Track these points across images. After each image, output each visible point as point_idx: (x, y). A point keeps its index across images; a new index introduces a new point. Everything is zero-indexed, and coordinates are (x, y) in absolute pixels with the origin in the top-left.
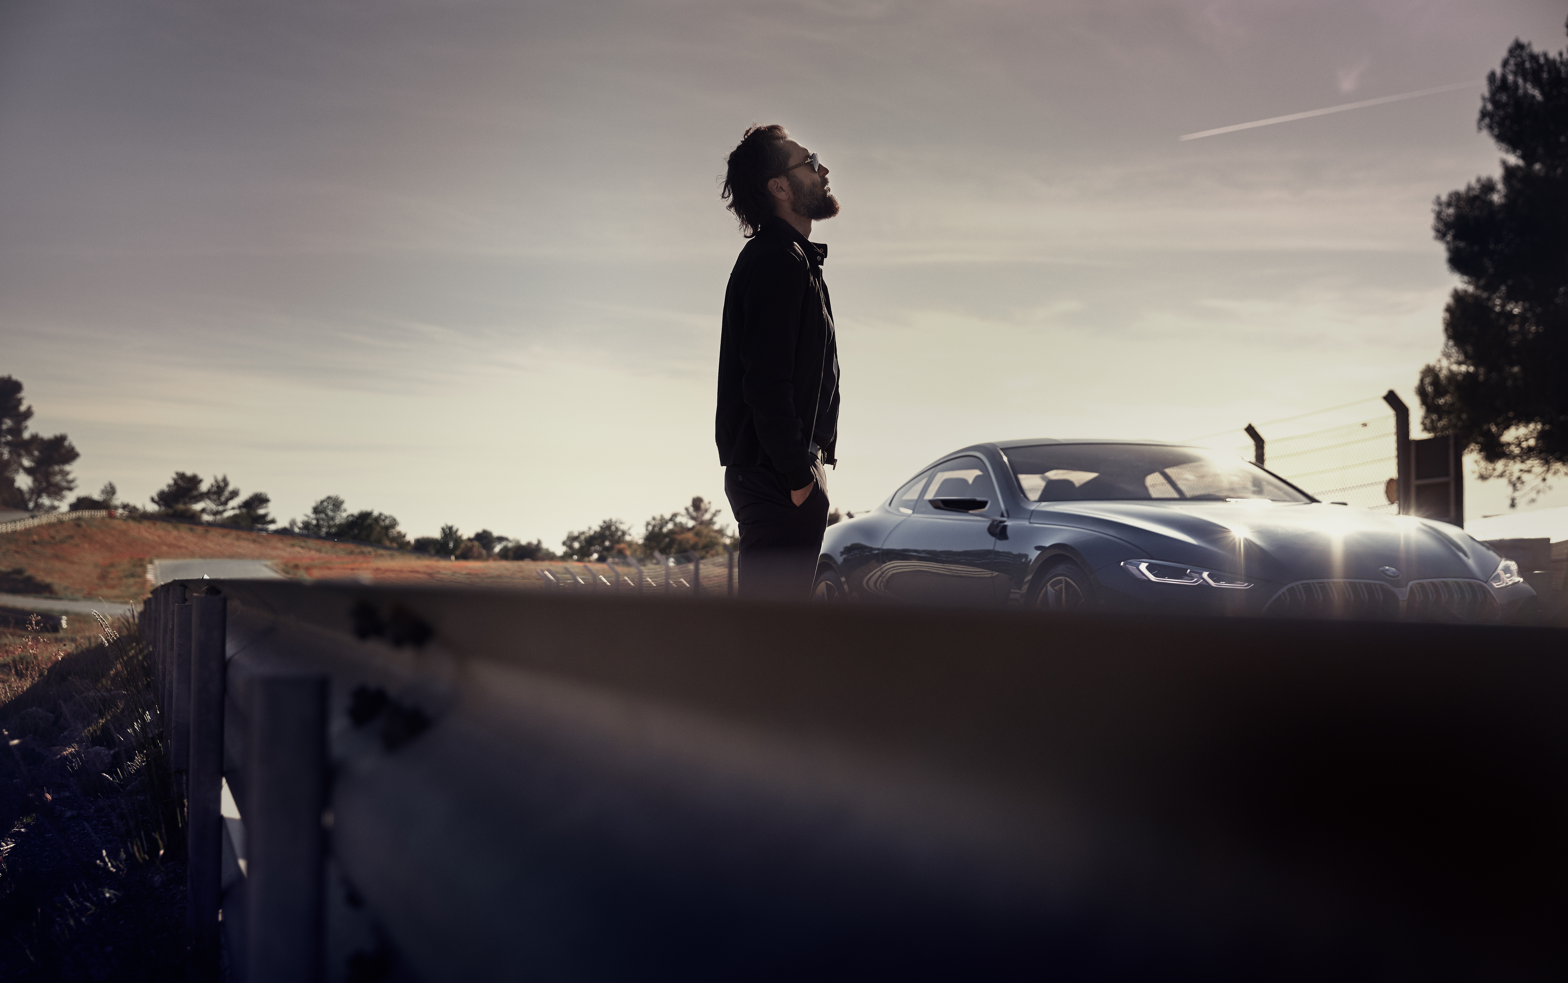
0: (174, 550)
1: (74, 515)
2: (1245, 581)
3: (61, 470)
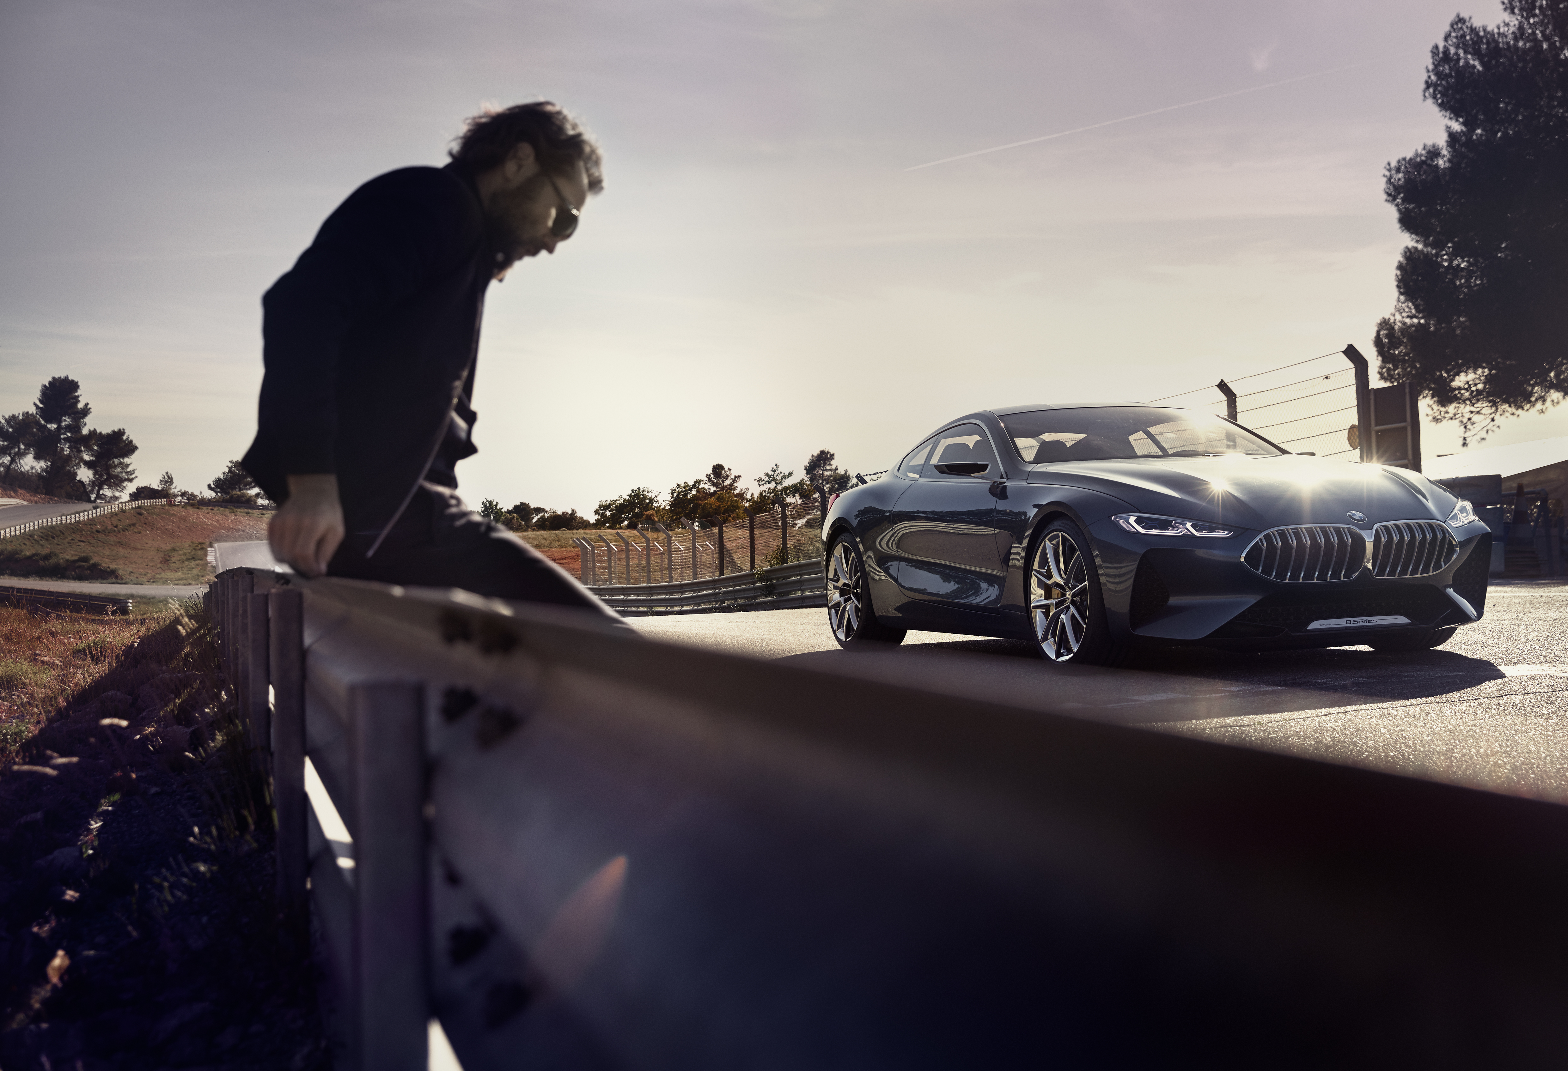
0: (232, 534)
1: (135, 504)
2: (1225, 530)
3: (121, 463)
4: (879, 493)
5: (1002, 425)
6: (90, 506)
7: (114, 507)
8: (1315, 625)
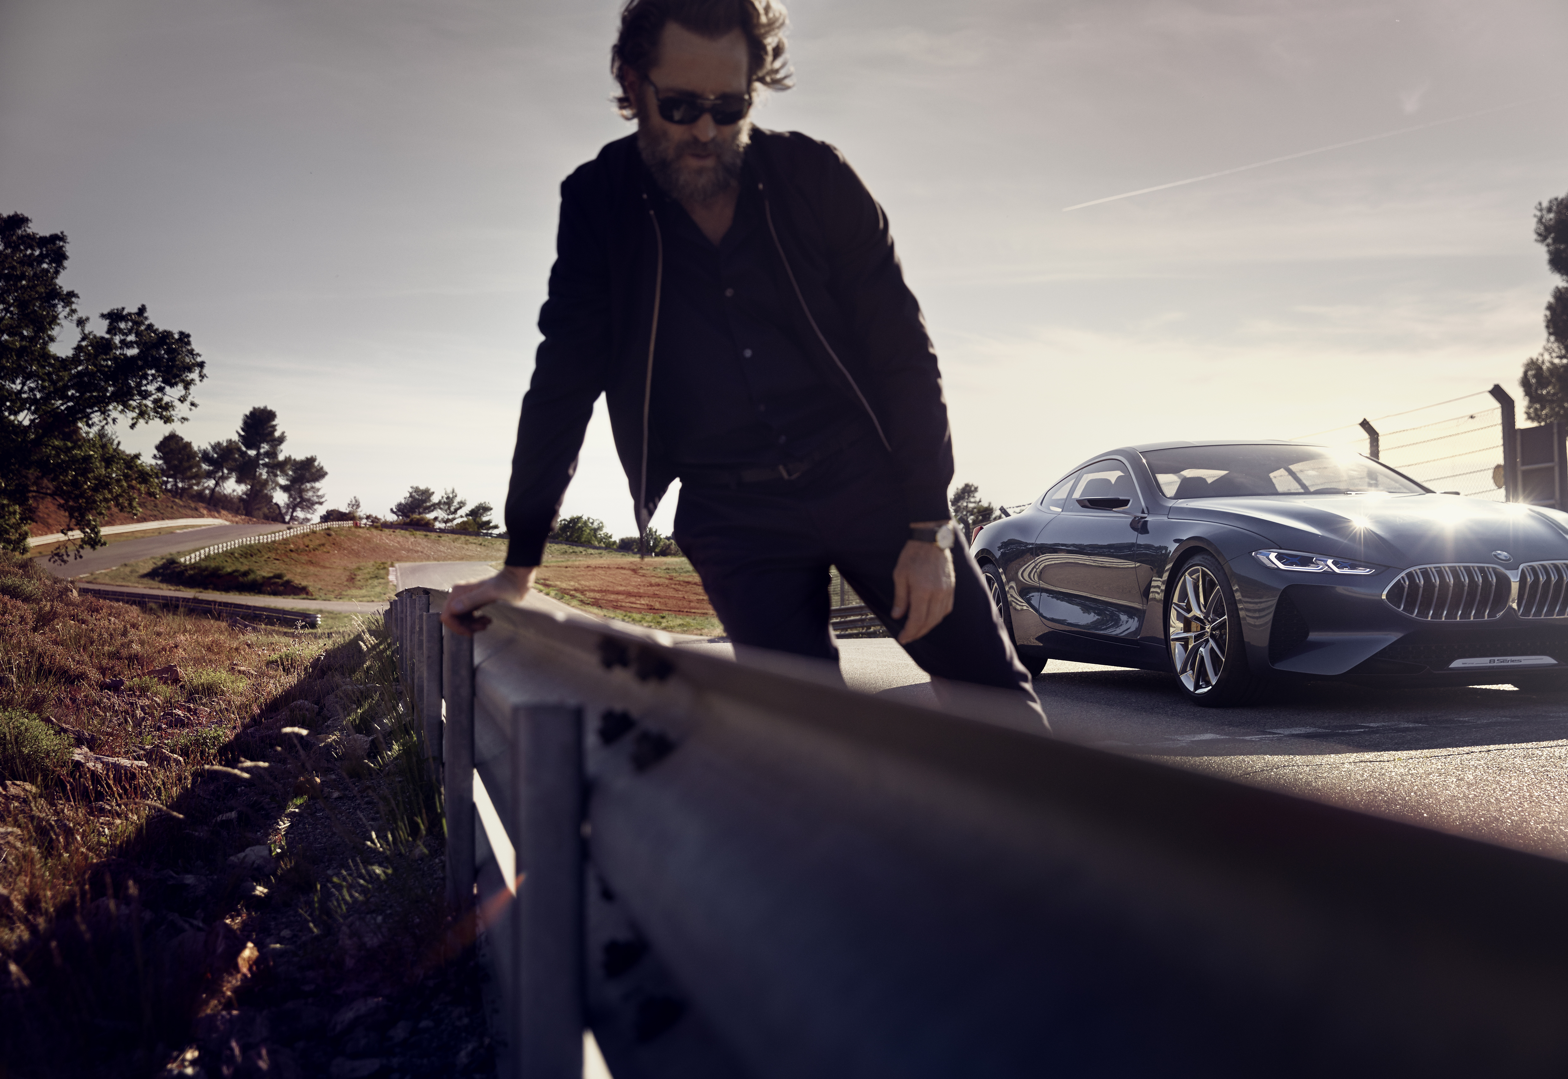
0: (412, 554)
1: (325, 526)
2: (1367, 567)
3: (312, 488)
4: (1023, 526)
5: (1144, 461)
6: (285, 526)
7: (306, 529)
8: (1457, 664)
